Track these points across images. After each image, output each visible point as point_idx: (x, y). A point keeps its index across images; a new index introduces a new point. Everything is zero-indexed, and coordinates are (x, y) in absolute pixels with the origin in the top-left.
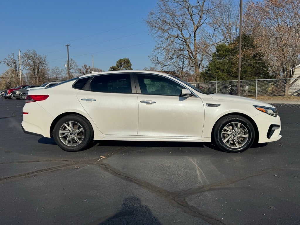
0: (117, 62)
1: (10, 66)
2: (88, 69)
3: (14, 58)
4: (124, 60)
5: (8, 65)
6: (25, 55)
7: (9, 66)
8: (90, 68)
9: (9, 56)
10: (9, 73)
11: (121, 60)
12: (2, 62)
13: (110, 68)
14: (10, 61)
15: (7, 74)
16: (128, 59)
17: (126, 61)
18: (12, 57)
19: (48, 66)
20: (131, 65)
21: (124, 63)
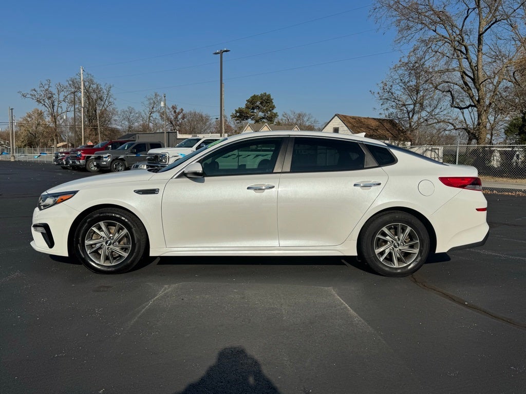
0: (247, 101)
1: (43, 102)
2: (179, 114)
3: (50, 89)
4: (262, 97)
5: (39, 101)
6: (71, 83)
7: (41, 103)
8: (182, 112)
9: (42, 85)
10: (33, 117)
11: (255, 96)
12: (28, 96)
13: (234, 112)
14: (42, 93)
15: (29, 119)
16: (269, 96)
17: (264, 98)
18: (46, 87)
19: (113, 106)
20: (273, 107)
21: (261, 103)
